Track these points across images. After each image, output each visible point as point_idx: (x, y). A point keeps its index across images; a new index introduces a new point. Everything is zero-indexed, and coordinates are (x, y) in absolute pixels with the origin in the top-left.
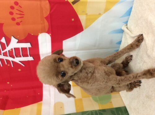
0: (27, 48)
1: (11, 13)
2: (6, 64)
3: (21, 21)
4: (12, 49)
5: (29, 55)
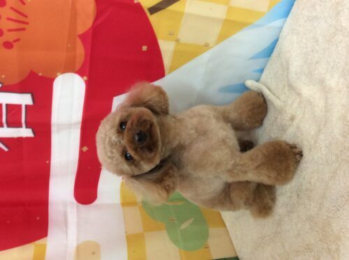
5: (24, 125)
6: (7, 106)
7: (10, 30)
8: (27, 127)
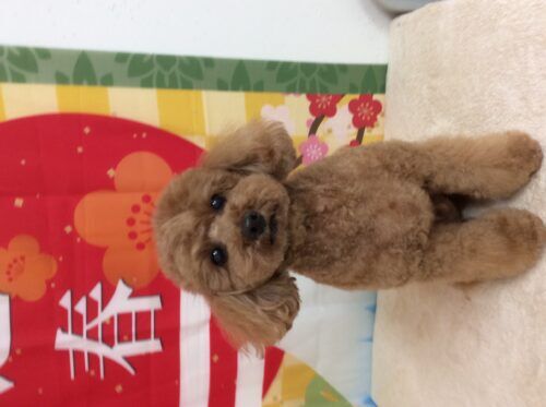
1: (131, 222)
2: (87, 368)
3: (149, 240)
4: (112, 319)
5: (152, 335)
6: (137, 314)
7: (143, 232)
8: (155, 337)
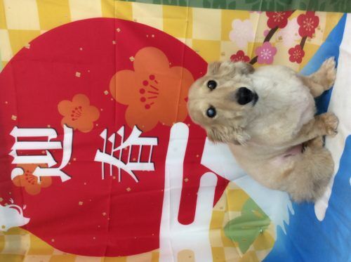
0: (150, 146)
1: (142, 91)
2: (111, 174)
3: (153, 103)
4: (128, 147)
6: (142, 147)
7: (149, 98)
8: (151, 162)
